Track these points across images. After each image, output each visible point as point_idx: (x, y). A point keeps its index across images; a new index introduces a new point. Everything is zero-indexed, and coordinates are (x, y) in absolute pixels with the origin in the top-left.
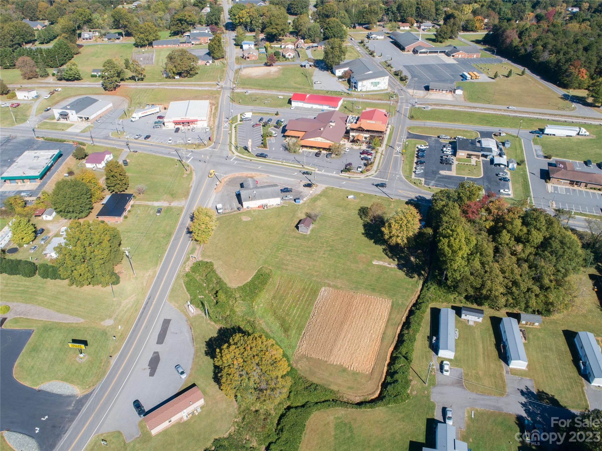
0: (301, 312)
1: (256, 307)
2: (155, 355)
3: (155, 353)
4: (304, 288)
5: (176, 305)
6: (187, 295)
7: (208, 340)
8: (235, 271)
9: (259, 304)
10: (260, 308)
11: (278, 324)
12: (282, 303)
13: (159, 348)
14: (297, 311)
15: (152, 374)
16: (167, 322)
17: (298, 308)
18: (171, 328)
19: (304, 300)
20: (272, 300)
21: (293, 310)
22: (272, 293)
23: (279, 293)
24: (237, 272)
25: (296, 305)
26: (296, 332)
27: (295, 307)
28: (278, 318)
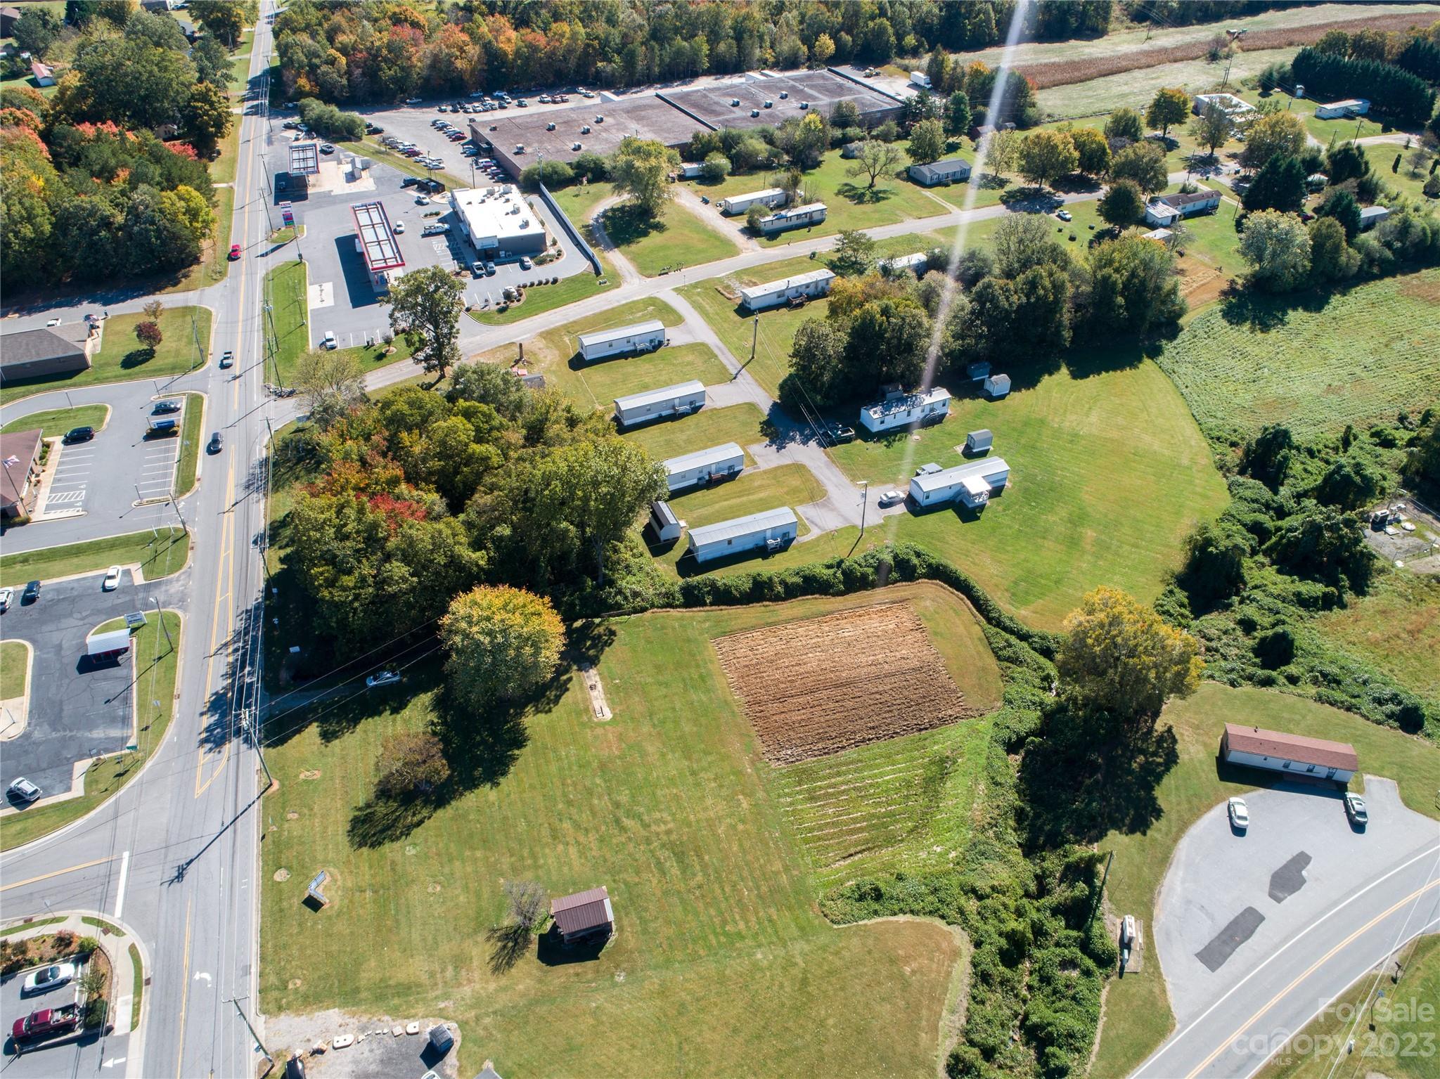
0: (878, 767)
1: (953, 854)
2: (1280, 895)
3: (1279, 900)
4: (812, 799)
5: (1157, 990)
6: (1108, 1001)
7: (1138, 835)
8: (913, 972)
9: (940, 855)
10: (949, 844)
11: (949, 784)
12: (892, 814)
13: (1263, 903)
14: (882, 775)
15: (1302, 860)
16: (1213, 955)
17: (876, 776)
18: (1206, 931)
19: (840, 779)
20: (902, 841)
21: (888, 782)
22: (886, 854)
23: (872, 840)
24: (914, 965)
25: (871, 785)
26: (935, 743)
27: (878, 785)
28: (936, 796)
